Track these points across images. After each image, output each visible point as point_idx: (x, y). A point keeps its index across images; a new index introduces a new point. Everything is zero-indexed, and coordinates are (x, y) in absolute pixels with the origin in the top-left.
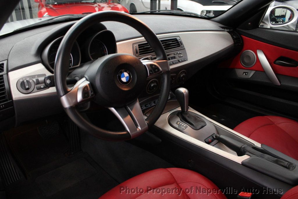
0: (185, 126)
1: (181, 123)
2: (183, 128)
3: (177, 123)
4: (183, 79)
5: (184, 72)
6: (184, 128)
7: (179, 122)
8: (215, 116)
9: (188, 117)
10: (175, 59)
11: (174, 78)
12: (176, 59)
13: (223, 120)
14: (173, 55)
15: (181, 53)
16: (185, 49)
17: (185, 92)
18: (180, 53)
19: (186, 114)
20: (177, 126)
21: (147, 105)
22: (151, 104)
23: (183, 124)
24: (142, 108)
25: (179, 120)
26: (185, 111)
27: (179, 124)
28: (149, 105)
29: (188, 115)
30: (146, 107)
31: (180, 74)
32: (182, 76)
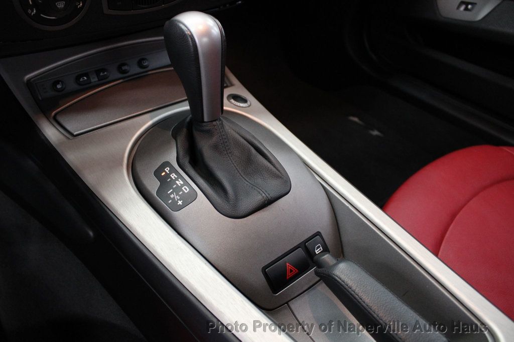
0: (186, 189)
1: (173, 176)
2: (175, 202)
3: (157, 173)
6: (180, 203)
7: (167, 170)
8: (356, 119)
9: (215, 147)
13: (376, 133)
17: (207, 33)
19: (209, 133)
20: (153, 185)
21: (85, 78)
22: (102, 74)
23: (182, 183)
24: (59, 86)
25: (171, 156)
26: (206, 119)
27: (168, 175)
28: (94, 79)
29: (214, 139)
30: (79, 84)
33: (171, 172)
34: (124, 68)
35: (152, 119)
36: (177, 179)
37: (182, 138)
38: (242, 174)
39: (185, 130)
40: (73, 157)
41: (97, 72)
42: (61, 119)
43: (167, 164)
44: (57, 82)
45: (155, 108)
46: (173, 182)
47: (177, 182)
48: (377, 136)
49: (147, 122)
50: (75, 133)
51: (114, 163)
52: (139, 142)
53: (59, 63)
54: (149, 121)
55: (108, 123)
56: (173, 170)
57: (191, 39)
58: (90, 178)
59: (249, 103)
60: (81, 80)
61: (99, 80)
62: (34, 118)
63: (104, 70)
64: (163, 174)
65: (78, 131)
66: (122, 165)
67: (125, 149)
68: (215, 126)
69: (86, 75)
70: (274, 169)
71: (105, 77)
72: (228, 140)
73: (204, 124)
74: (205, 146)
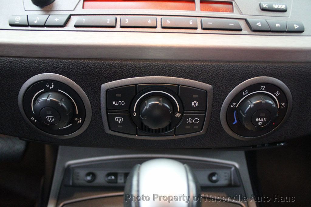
4: (260, 121)
5: (272, 87)
10: (231, 9)
12: (234, 14)
21: (113, 178)
30: (106, 181)
31: (246, 94)
32: (254, 105)
41: (126, 175)
44: (89, 174)
53: (97, 159)
60: (110, 178)
69: (115, 175)
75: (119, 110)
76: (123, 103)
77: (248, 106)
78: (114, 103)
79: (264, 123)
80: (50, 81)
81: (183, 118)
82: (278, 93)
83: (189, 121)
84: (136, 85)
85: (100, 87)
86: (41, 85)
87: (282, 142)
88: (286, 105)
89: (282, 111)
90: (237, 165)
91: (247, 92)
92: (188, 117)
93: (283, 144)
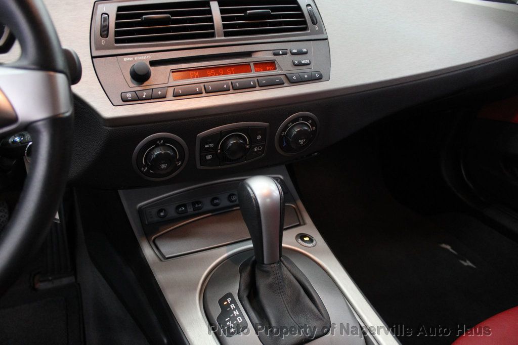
0: (240, 320)
1: (232, 306)
2: (229, 329)
3: (221, 302)
4: (301, 142)
5: (306, 118)
6: (233, 330)
7: (229, 300)
8: (448, 247)
9: (271, 286)
10: (275, 69)
11: (259, 137)
12: (277, 72)
13: (468, 263)
14: (268, 56)
15: (306, 53)
16: (327, 39)
18: (300, 53)
19: (267, 273)
20: (216, 311)
21: (183, 208)
22: (197, 206)
23: (238, 313)
24: (162, 214)
25: (235, 289)
26: (265, 262)
27: (228, 305)
28: (190, 210)
29: (270, 280)
30: (178, 213)
31: (291, 125)
32: (297, 131)
33: (232, 303)
34: (216, 201)
35: (227, 252)
36: (234, 310)
37: (246, 275)
38: (290, 312)
39: (249, 268)
40: (162, 277)
41: (194, 204)
42: (158, 243)
43: (230, 295)
44: (161, 211)
45: (233, 242)
46: (231, 311)
47: (234, 312)
48: (468, 266)
49: (223, 255)
50: (167, 256)
51: (191, 287)
52: (214, 271)
53: (165, 195)
54: (224, 253)
55: (193, 251)
56: (233, 301)
57: (255, 201)
58: (171, 297)
59: (314, 243)
60: (180, 210)
61: (194, 211)
62: (139, 239)
63: (198, 202)
64: (225, 303)
65: (169, 255)
66: (196, 289)
67: (201, 277)
68: (272, 268)
69: (185, 206)
70: (317, 311)
71: (199, 208)
72: (283, 281)
73: (264, 265)
74: (262, 284)
75: (209, 151)
76: (212, 145)
77: (293, 133)
78: (206, 146)
79: (304, 142)
80: (160, 139)
81: (252, 148)
82: (310, 121)
83: (256, 149)
84: (221, 131)
85: (196, 136)
86: (154, 142)
87: (315, 153)
88: (316, 128)
89: (313, 132)
90: (282, 177)
91: (291, 124)
92: (254, 147)
93: (316, 154)
